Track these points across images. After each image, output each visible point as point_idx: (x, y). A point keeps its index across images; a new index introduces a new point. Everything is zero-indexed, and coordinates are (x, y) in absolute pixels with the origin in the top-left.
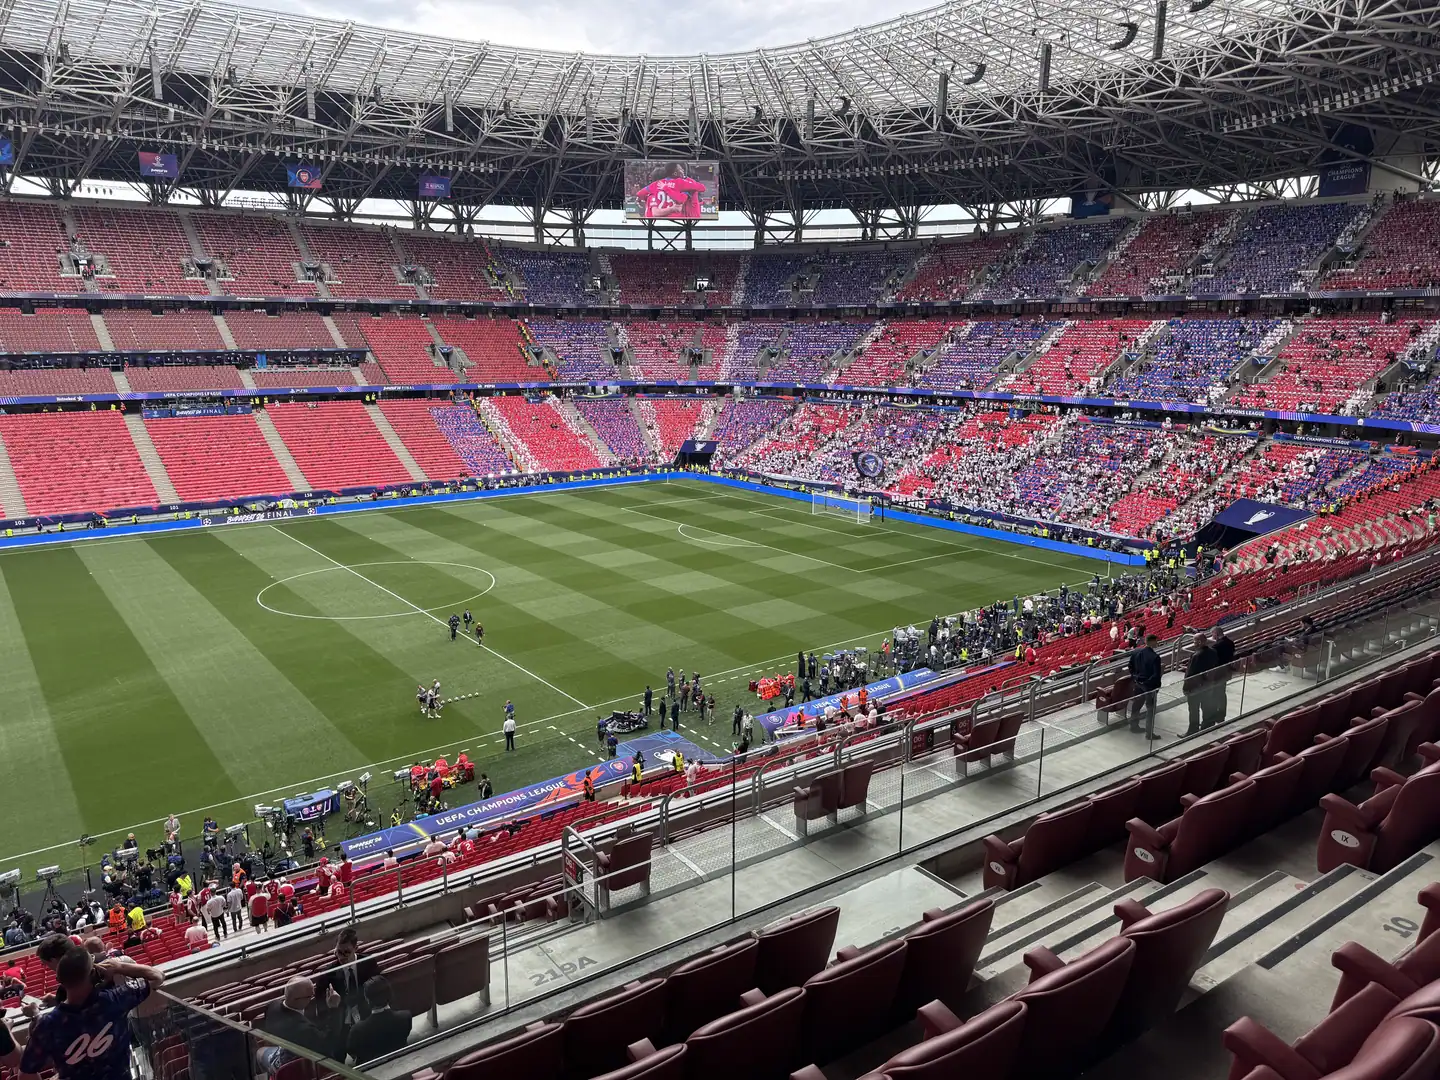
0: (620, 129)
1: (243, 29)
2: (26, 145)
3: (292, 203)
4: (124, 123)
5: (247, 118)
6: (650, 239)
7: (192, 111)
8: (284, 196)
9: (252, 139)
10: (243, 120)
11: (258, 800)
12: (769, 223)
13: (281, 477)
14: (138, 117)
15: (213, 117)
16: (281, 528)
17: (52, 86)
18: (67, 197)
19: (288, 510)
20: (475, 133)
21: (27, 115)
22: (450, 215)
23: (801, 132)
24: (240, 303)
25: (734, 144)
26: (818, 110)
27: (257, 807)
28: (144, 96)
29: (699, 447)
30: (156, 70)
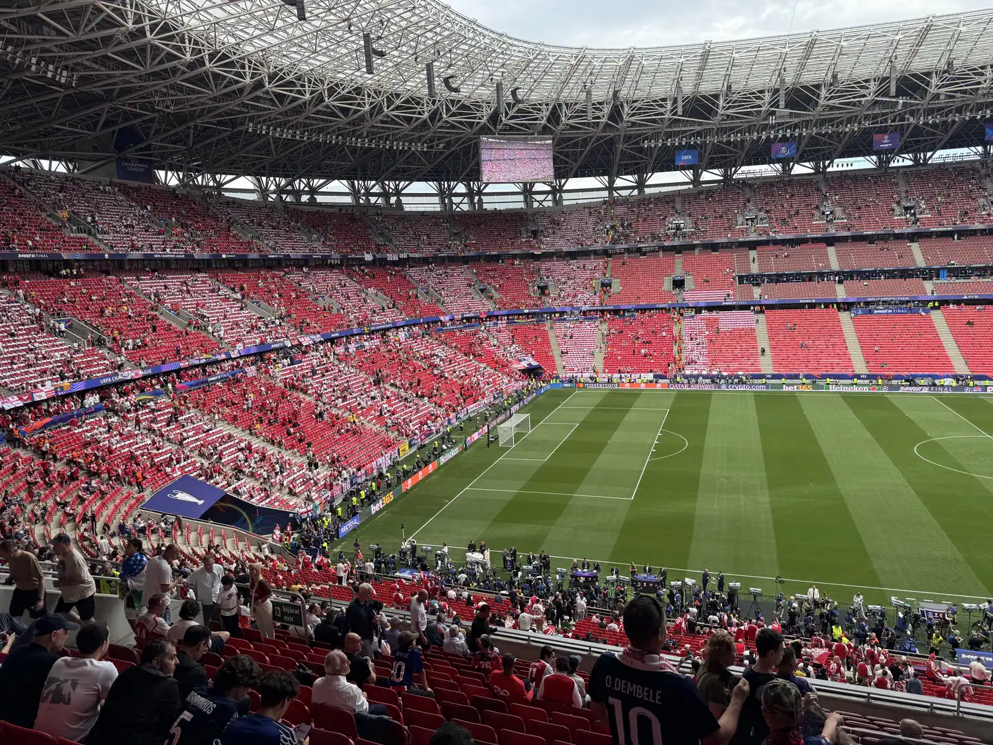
1: (964, 29)
2: (804, 142)
3: (986, 153)
4: (866, 117)
5: (958, 95)
7: (916, 99)
8: (980, 149)
9: (959, 110)
10: (953, 97)
11: (895, 594)
13: (946, 362)
14: (877, 111)
15: (932, 100)
16: (939, 399)
17: (825, 103)
18: (824, 172)
19: (949, 387)
21: (807, 124)
24: (932, 232)
27: (893, 598)
28: (883, 96)
30: (893, 76)
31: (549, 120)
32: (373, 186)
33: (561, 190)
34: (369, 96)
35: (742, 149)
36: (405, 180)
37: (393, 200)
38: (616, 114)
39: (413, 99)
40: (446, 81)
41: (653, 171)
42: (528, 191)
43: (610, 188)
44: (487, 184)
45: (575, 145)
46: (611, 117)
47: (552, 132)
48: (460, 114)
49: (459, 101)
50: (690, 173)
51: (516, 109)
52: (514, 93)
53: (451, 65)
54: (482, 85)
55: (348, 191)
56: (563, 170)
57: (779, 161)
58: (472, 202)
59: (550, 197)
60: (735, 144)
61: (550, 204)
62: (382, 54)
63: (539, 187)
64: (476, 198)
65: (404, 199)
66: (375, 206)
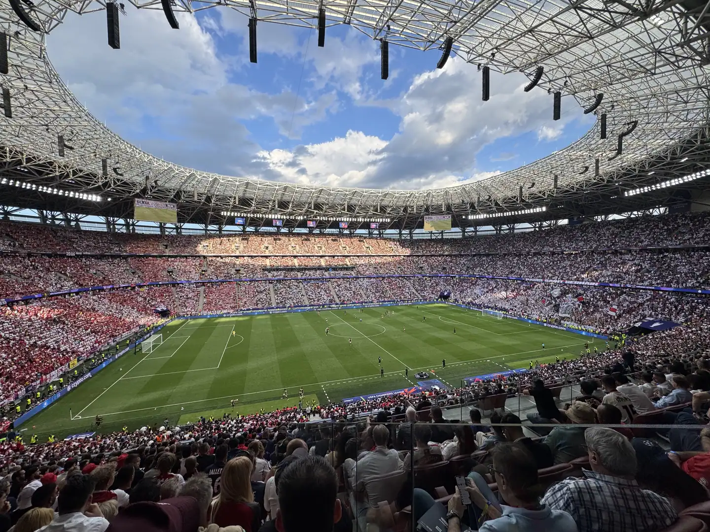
0: (423, 209)
1: (332, 192)
2: (285, 221)
3: (340, 231)
4: (305, 215)
6: (431, 236)
7: (320, 211)
12: (466, 231)
14: (308, 214)
15: (324, 212)
17: (291, 208)
18: (292, 231)
20: (385, 212)
21: (285, 214)
22: (378, 233)
23: (476, 205)
24: (327, 255)
25: (456, 210)
26: (481, 199)
28: (310, 209)
29: (445, 294)
30: (313, 203)
31: (175, 197)
32: (58, 215)
33: (181, 228)
34: (59, 167)
35: (262, 221)
36: (83, 214)
37: (73, 223)
38: (208, 199)
39: (92, 175)
40: (115, 170)
41: (226, 225)
42: (162, 227)
43: (206, 230)
44: (138, 221)
45: (189, 209)
46: (206, 200)
47: (176, 202)
48: (123, 186)
49: (122, 180)
50: (241, 227)
51: (157, 189)
52: (156, 182)
53: (117, 163)
54: (138, 175)
55: (38, 216)
56: (181, 219)
57: (276, 226)
58: (128, 228)
59: (175, 230)
60: (259, 218)
61: (175, 233)
62: (71, 148)
63: (168, 225)
64: (131, 228)
65: (81, 224)
66: (58, 225)
